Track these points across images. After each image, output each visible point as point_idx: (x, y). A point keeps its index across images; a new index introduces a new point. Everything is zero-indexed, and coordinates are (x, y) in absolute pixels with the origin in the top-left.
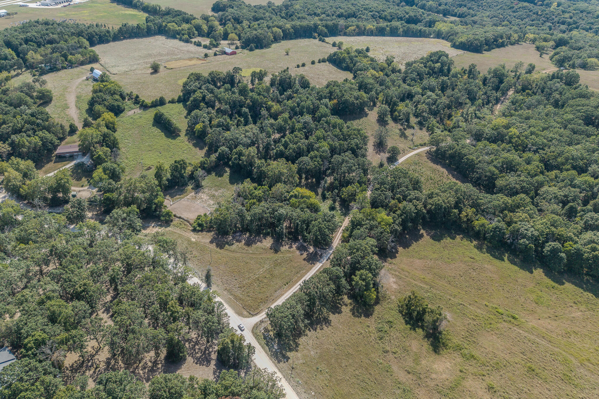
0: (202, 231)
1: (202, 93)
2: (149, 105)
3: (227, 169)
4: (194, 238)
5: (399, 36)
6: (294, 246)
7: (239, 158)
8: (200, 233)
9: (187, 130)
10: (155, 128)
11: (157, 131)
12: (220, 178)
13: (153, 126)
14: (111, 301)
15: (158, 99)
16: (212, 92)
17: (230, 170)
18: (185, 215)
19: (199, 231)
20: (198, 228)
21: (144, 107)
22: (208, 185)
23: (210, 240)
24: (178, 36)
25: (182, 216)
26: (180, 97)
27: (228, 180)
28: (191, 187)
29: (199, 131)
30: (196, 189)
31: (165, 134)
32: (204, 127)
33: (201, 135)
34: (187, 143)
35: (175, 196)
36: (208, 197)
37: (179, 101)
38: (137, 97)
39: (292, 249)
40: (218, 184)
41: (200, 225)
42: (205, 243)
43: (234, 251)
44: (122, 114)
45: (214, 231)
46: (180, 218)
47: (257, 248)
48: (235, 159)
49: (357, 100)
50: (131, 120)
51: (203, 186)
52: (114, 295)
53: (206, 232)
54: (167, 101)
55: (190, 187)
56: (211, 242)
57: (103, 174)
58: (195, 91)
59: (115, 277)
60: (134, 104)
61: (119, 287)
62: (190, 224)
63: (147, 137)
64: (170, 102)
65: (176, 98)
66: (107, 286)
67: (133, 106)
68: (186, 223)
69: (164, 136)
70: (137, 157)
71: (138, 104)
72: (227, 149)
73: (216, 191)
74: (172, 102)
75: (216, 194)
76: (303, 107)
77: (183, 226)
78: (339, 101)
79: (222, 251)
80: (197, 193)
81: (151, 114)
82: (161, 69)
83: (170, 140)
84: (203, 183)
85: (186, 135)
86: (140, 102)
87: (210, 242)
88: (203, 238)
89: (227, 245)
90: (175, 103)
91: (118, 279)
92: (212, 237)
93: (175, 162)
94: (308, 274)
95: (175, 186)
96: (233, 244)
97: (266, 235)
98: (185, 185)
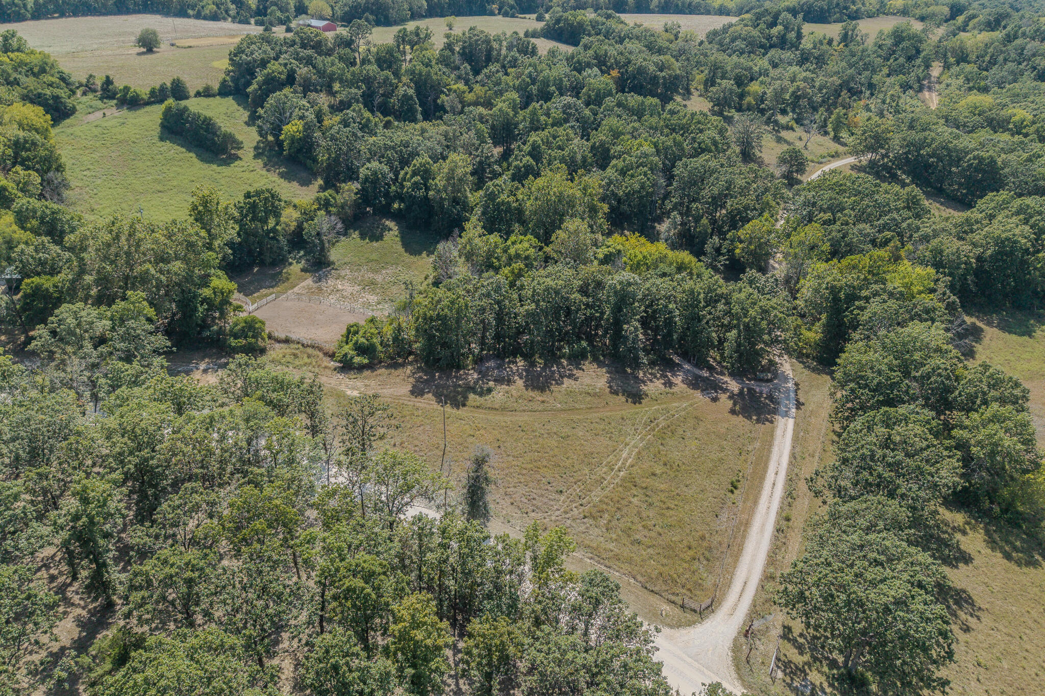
0: (370, 367)
1: (285, 65)
2: (146, 97)
3: (390, 224)
4: (353, 388)
5: (652, 12)
6: (678, 380)
7: (425, 185)
8: (367, 373)
9: (256, 148)
10: (168, 144)
11: (173, 150)
12: (375, 244)
13: (162, 139)
14: (81, 646)
15: (169, 85)
16: (309, 61)
17: (398, 224)
18: (300, 333)
19: (361, 368)
20: (357, 360)
21: (131, 102)
22: (346, 260)
23: (410, 387)
24: (190, 12)
25: (294, 337)
26: (224, 83)
27: (399, 248)
28: (300, 266)
29: (293, 140)
30: (317, 271)
31: (199, 156)
32: (308, 127)
33: (299, 151)
34: (264, 172)
35: (258, 290)
36: (357, 288)
37: (224, 92)
38: (108, 81)
39: (675, 389)
40: (374, 256)
41: (361, 350)
42: (398, 397)
43: (503, 409)
44: (67, 121)
45: (410, 363)
46: (287, 341)
47: (569, 393)
48: (416, 186)
49: (661, 71)
50: (96, 131)
51: (333, 263)
52: (92, 613)
53: (387, 367)
54: (192, 93)
55: (295, 268)
56: (417, 392)
57: (15, 227)
58: (264, 63)
59: (92, 522)
60: (101, 99)
61: (117, 576)
62: (326, 354)
63: (148, 163)
64: (198, 94)
65: (216, 86)
66: (52, 578)
67: (99, 103)
68: (310, 350)
69: (195, 160)
70: (124, 205)
71: (112, 97)
72: (386, 169)
73: (376, 271)
74: (206, 93)
75: (379, 278)
76: (546, 83)
77: (306, 360)
78: (622, 74)
79: (462, 412)
80: (320, 280)
81: (153, 116)
82: (164, 47)
83: (214, 167)
84: (334, 255)
85: (256, 156)
86: (115, 94)
87: (412, 392)
88: (383, 385)
89: (472, 396)
90: (214, 96)
91: (107, 535)
92: (411, 380)
93: (248, 195)
94: (775, 450)
95: (250, 266)
96: (489, 391)
97: (577, 358)
98: (280, 261)
